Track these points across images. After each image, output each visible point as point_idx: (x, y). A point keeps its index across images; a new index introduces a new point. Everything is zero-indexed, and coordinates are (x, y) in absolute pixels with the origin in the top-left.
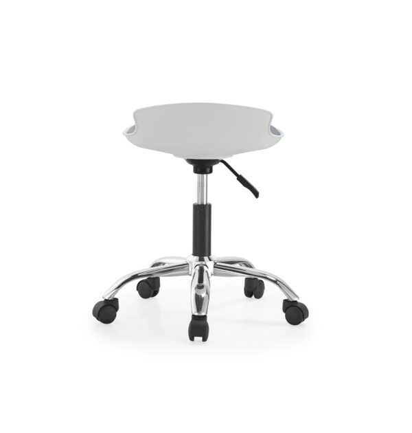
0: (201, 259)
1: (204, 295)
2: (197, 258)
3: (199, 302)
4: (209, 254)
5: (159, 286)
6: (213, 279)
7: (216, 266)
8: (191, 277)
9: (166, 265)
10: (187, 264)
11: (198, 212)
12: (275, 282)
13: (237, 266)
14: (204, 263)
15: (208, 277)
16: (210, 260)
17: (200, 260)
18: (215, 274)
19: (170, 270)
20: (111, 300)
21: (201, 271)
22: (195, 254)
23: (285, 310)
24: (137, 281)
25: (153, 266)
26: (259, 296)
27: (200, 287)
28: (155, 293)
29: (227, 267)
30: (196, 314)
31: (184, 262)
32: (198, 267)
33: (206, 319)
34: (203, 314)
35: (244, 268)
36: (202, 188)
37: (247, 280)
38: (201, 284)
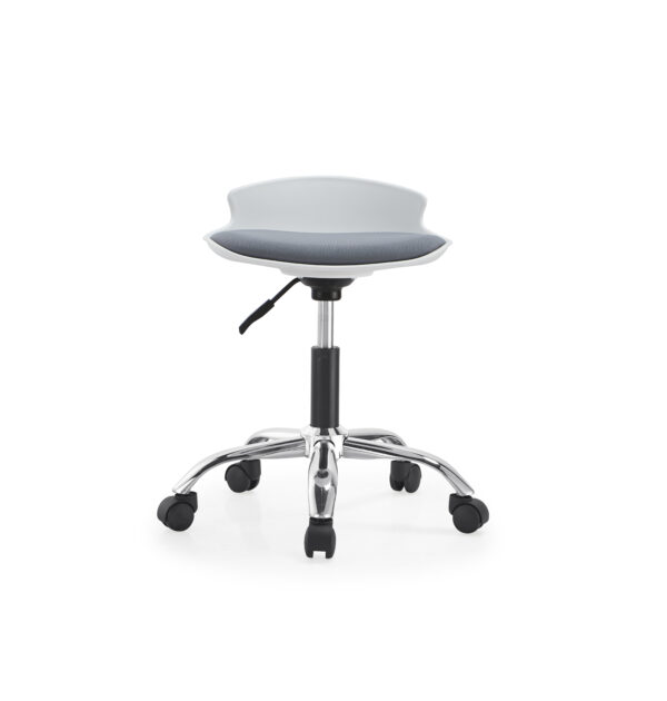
0: (324, 433)
1: (328, 487)
2: (318, 430)
3: (321, 497)
4: (337, 425)
5: (259, 473)
6: (342, 462)
7: (346, 443)
8: (309, 460)
9: (270, 442)
10: (303, 439)
11: (319, 360)
12: (438, 467)
13: (379, 442)
14: (328, 438)
15: (335, 460)
16: (338, 433)
17: (321, 434)
18: (345, 455)
19: (277, 449)
20: (186, 495)
21: (324, 450)
22: (314, 424)
23: (452, 510)
24: (225, 466)
25: (250, 443)
26: (412, 488)
27: (322, 474)
28: (253, 484)
29: (363, 444)
30: (317, 516)
31: (297, 436)
32: (319, 445)
33: (331, 524)
34: (327, 516)
35: (389, 445)
36: (325, 322)
37: (394, 464)
38: (324, 471)
